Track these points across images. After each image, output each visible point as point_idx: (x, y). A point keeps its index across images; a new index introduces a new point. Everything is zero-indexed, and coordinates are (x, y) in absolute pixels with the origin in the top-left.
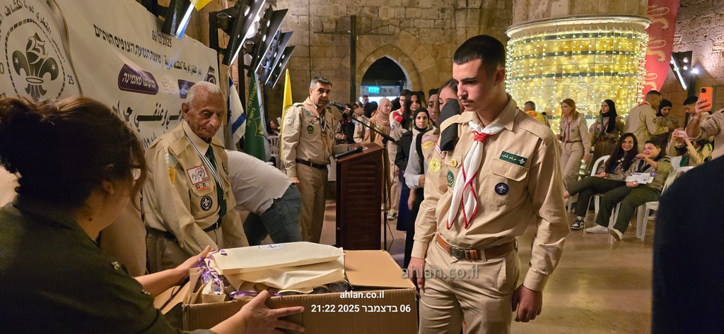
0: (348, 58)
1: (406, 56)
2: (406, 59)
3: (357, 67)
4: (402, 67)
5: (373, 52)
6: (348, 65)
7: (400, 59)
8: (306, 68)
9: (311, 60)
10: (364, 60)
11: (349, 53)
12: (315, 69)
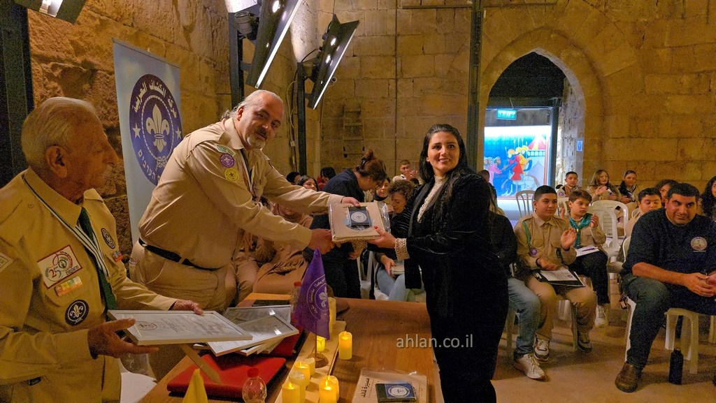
0: (466, 55)
1: (577, 46)
2: (576, 54)
3: (482, 70)
4: (565, 70)
5: (513, 42)
6: (466, 66)
7: (564, 54)
8: (389, 76)
9: (399, 60)
10: (495, 59)
11: (468, 45)
12: (406, 76)
